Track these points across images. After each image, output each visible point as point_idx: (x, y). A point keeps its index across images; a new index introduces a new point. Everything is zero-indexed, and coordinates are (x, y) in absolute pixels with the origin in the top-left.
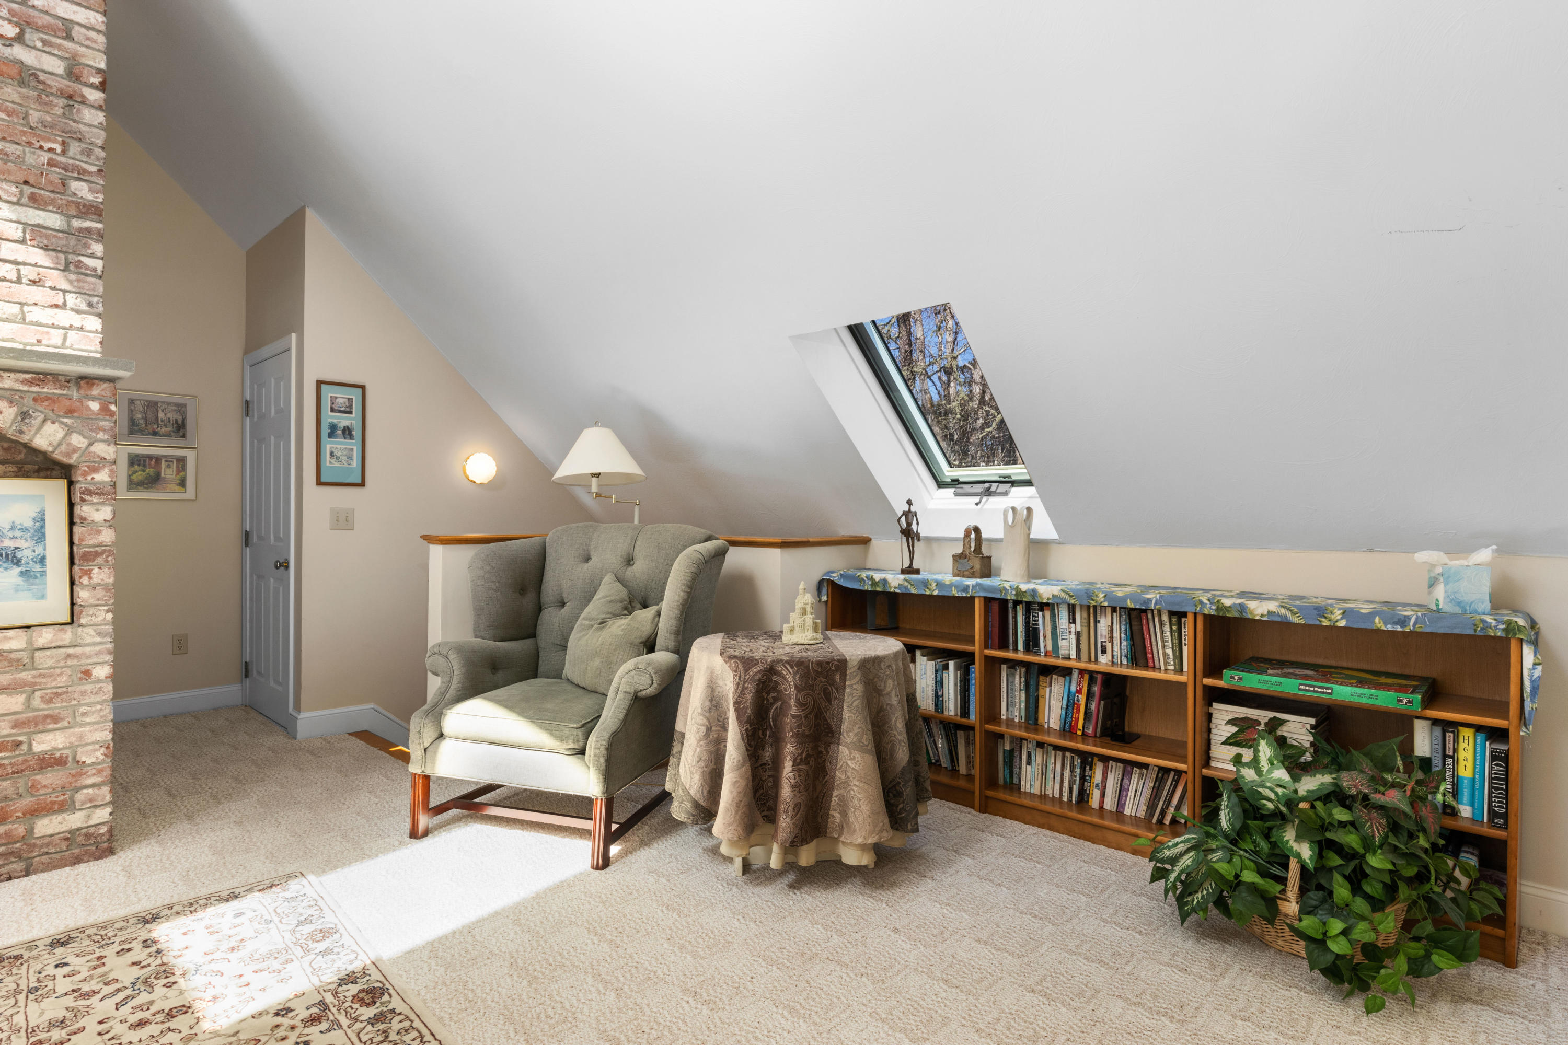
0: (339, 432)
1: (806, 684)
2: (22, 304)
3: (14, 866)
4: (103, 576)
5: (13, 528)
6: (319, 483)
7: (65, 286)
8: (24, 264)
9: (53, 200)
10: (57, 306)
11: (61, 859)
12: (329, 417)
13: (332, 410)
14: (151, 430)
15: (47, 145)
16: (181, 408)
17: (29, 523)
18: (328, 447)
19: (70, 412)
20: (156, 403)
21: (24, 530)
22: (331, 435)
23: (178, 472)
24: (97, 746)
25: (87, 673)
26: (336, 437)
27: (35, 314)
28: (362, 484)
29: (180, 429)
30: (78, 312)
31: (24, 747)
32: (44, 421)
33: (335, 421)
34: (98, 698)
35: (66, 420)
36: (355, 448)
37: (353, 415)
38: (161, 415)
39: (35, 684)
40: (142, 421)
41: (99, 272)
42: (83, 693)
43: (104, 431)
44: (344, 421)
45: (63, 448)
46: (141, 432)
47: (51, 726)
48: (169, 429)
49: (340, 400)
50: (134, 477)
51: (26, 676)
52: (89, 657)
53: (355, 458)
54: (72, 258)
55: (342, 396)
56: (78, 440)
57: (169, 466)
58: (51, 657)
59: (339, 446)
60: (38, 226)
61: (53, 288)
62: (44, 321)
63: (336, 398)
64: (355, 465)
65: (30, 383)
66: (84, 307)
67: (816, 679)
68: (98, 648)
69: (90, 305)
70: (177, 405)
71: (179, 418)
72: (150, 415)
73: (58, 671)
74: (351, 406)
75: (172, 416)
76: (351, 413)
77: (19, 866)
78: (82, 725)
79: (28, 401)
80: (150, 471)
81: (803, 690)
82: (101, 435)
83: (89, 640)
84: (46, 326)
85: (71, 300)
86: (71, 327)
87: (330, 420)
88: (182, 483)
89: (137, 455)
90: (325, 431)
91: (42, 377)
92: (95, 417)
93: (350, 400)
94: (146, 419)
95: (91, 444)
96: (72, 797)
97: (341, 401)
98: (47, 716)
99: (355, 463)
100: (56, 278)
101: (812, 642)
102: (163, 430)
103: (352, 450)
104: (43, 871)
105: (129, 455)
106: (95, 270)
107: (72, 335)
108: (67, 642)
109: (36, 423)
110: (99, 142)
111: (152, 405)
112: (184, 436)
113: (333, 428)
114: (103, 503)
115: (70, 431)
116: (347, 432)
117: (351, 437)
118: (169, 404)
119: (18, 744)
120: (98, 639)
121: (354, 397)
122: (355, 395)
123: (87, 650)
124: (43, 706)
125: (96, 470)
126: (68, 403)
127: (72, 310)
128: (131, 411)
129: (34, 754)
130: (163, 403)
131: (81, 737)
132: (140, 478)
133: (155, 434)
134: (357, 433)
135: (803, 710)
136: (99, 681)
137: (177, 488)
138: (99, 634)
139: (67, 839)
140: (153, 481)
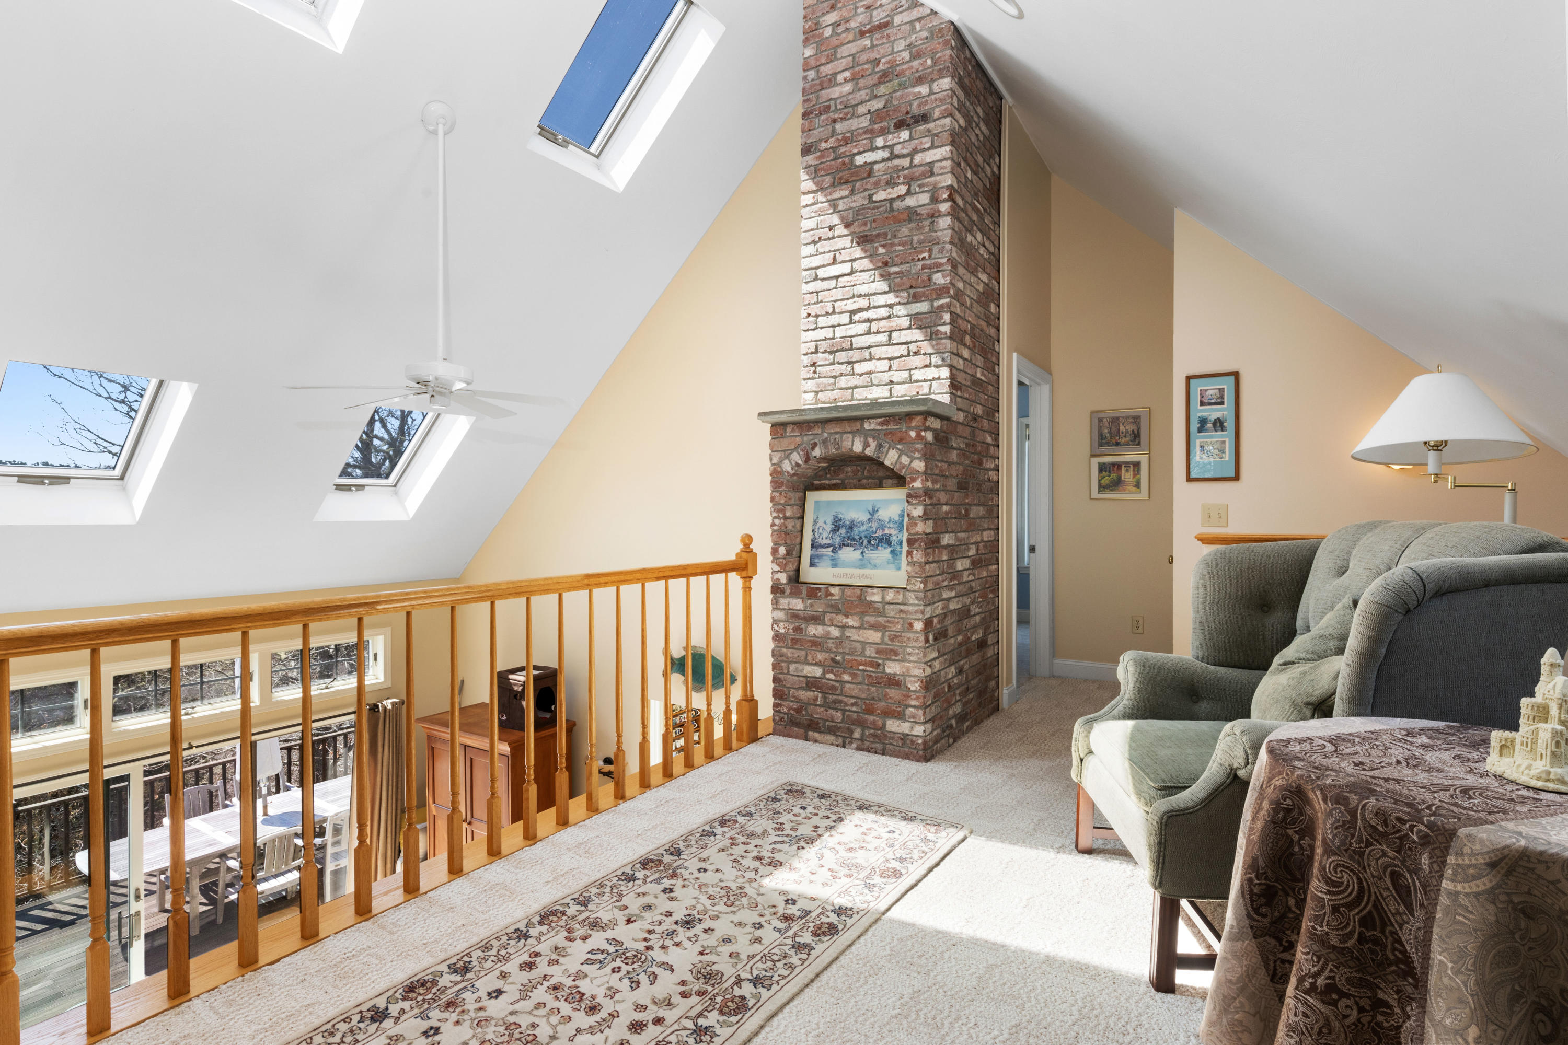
0: (1210, 425)
1: (1343, 843)
2: (910, 370)
3: (877, 745)
4: (919, 556)
5: (890, 521)
6: (1189, 479)
7: (930, 350)
8: (911, 342)
9: (924, 293)
10: (926, 366)
11: (899, 752)
12: (1199, 411)
13: (1202, 404)
14: (1114, 441)
15: (921, 257)
16: (1136, 419)
17: (897, 518)
18: (1198, 442)
19: (901, 441)
20: (1118, 419)
21: (895, 522)
22: (1200, 430)
23: (1134, 476)
24: (916, 679)
25: (911, 625)
26: (1207, 431)
27: (917, 375)
28: (1237, 478)
29: (1136, 438)
30: (937, 366)
31: (881, 667)
32: (889, 449)
33: (1205, 414)
34: (917, 645)
35: (899, 446)
36: (1227, 440)
37: (1225, 406)
38: (1122, 428)
39: (885, 627)
40: (1108, 435)
41: (948, 334)
42: (909, 639)
43: (918, 451)
44: (1214, 413)
45: (898, 466)
46: (1108, 444)
47: (893, 658)
48: (1128, 439)
49: (1210, 393)
50: (1102, 481)
51: (881, 620)
52: (911, 614)
53: (1227, 450)
54: (934, 329)
55: (1211, 388)
56: (905, 460)
57: (1127, 471)
58: (893, 610)
59: (1209, 440)
60: (918, 314)
61: (924, 354)
62: (920, 378)
63: (1206, 390)
64: (1227, 458)
65: (882, 424)
66: (940, 362)
67: (1368, 844)
68: (916, 608)
69: (943, 360)
70: (1134, 417)
71: (1135, 428)
72: (1114, 429)
73: (896, 620)
74: (1222, 397)
75: (1130, 428)
76: (1222, 403)
77: (879, 746)
78: (910, 662)
79: (882, 436)
80: (1114, 476)
81: (1335, 854)
82: (917, 455)
83: (911, 601)
84: (921, 381)
85: (935, 360)
86: (934, 379)
87: (1199, 414)
88: (1138, 485)
89: (1104, 464)
90: (1195, 426)
91: (889, 418)
92: (914, 441)
93: (1221, 390)
94: (1110, 433)
95: (911, 462)
96: (904, 711)
97: (1212, 393)
98: (891, 650)
99: (1228, 456)
100: (926, 347)
101: (1540, 784)
102: (1123, 440)
103: (1224, 442)
104: (891, 756)
105: (1099, 463)
106: (946, 333)
107: (934, 384)
108: (900, 601)
109: (885, 450)
110: (948, 239)
111: (1115, 421)
112: (1139, 444)
113: (1203, 422)
114: (918, 504)
115: (901, 453)
116: (1219, 424)
117: (1223, 428)
118: (1127, 417)
119: (879, 665)
120: (916, 602)
121: (1225, 387)
122: (1227, 385)
123: (910, 608)
124: (889, 643)
125: (914, 480)
126: (900, 435)
127: (935, 366)
128: (1100, 428)
129: (886, 674)
130: (1123, 417)
131: (908, 670)
132: (1107, 482)
133: (1117, 444)
134: (1230, 424)
135: (1329, 892)
136: (916, 632)
137: (1134, 489)
138: (917, 598)
139: (902, 739)
140: (1116, 484)
